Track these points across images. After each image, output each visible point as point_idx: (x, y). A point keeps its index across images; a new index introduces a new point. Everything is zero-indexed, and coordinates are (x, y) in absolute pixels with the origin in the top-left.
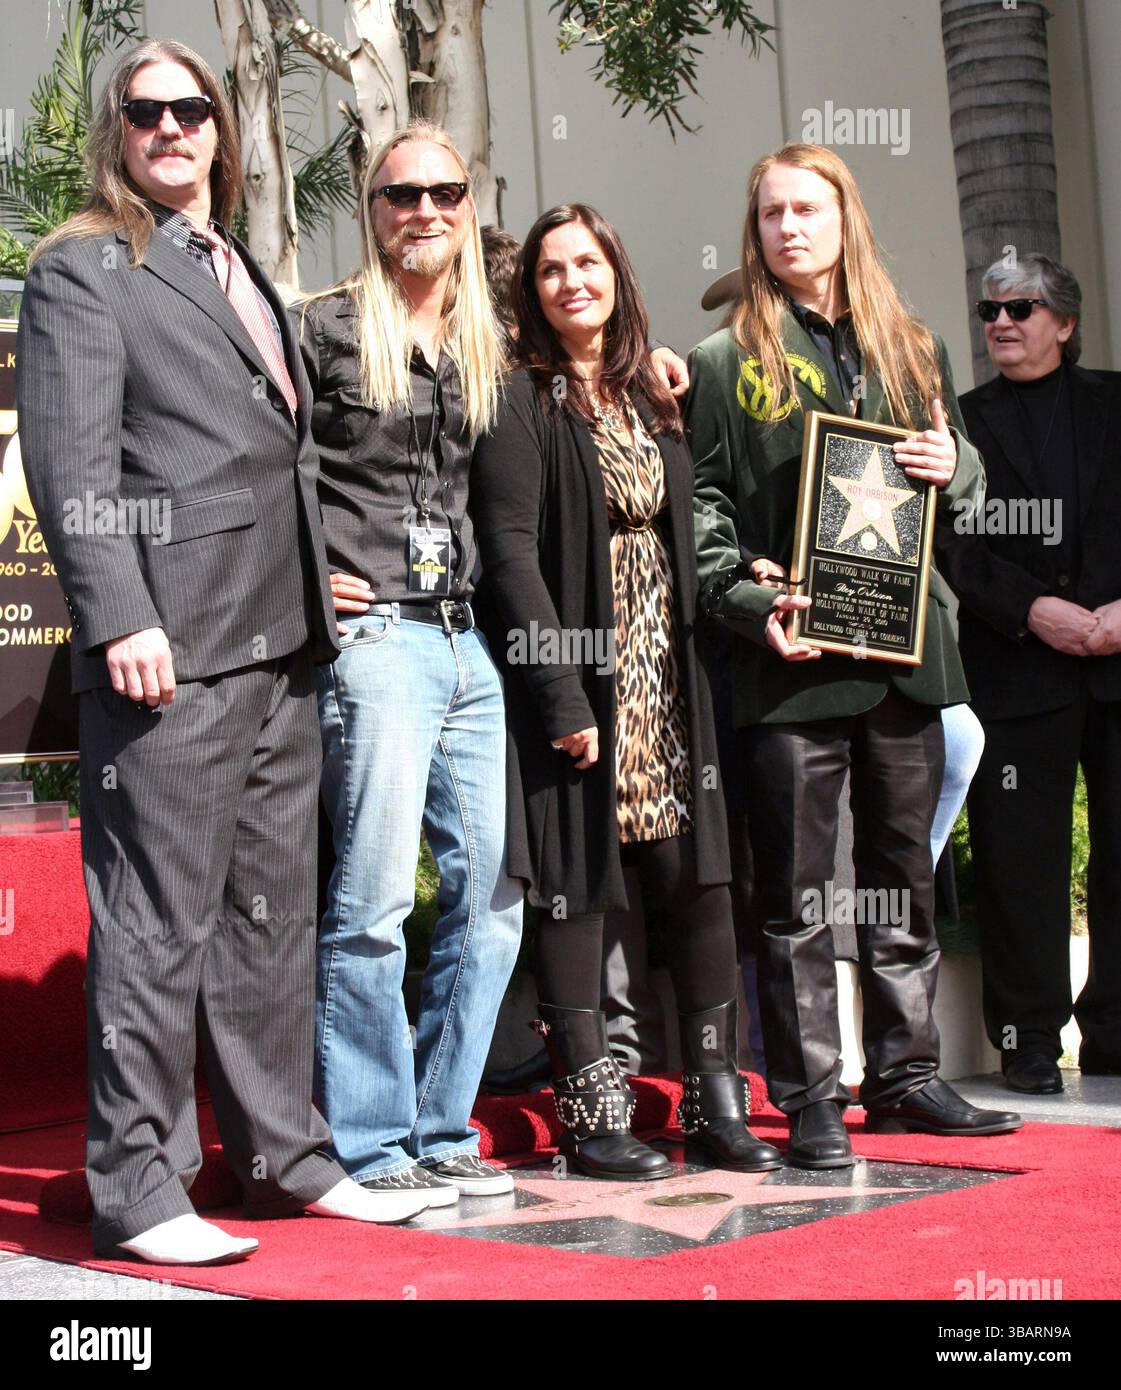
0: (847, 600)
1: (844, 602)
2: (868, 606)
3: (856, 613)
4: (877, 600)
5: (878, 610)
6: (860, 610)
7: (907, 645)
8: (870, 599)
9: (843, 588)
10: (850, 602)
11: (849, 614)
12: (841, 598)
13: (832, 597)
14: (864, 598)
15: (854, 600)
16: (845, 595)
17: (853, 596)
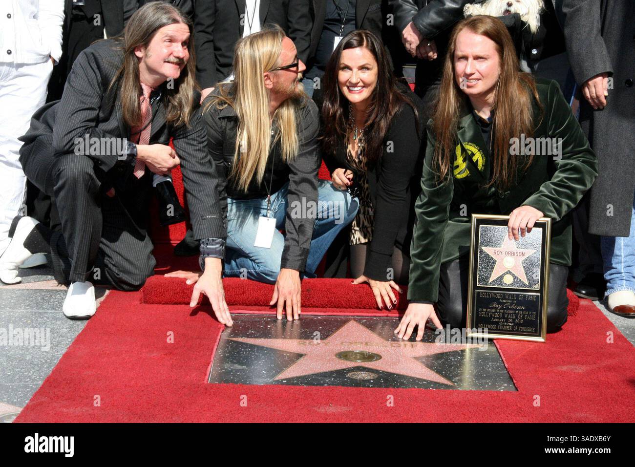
0: (498, 311)
1: (496, 312)
2: (510, 314)
3: (503, 317)
4: (516, 310)
5: (517, 315)
6: (506, 316)
7: (536, 332)
8: (511, 309)
9: (495, 305)
10: (499, 312)
11: (499, 318)
12: (494, 310)
13: (488, 310)
14: (507, 309)
15: (502, 311)
16: (496, 309)
17: (500, 309)
